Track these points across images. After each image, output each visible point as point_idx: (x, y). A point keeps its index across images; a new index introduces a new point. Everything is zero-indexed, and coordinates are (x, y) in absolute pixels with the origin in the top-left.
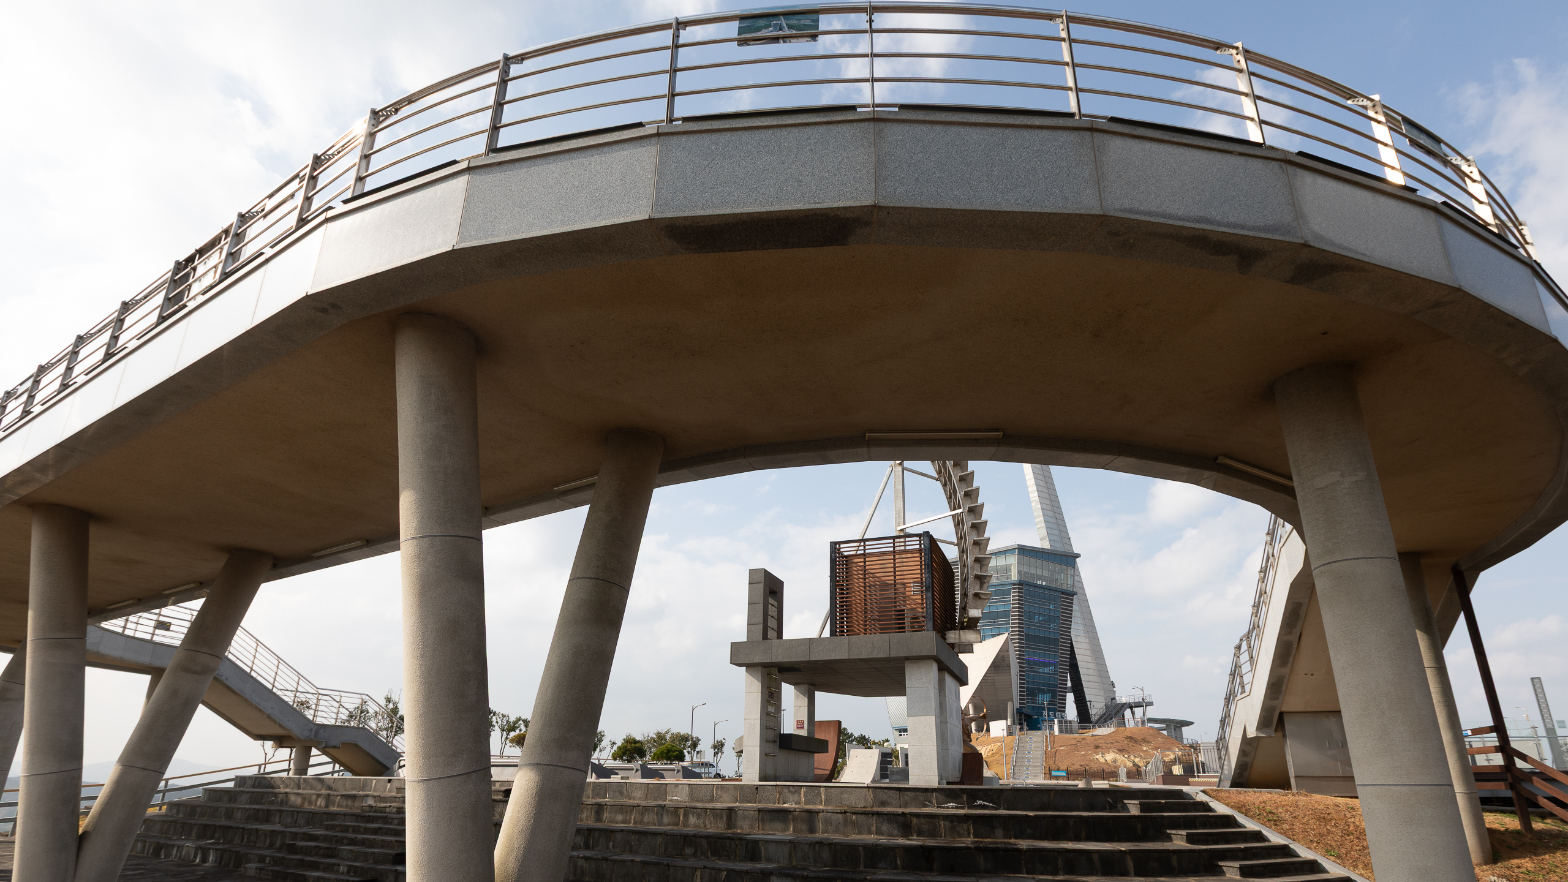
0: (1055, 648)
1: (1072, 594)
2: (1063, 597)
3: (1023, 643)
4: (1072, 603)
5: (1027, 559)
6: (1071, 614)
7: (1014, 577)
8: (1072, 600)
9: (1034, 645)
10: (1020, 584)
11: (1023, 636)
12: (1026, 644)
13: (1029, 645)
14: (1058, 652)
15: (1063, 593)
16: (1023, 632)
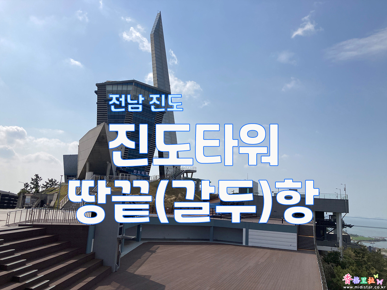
5: (139, 89)
13: (133, 135)
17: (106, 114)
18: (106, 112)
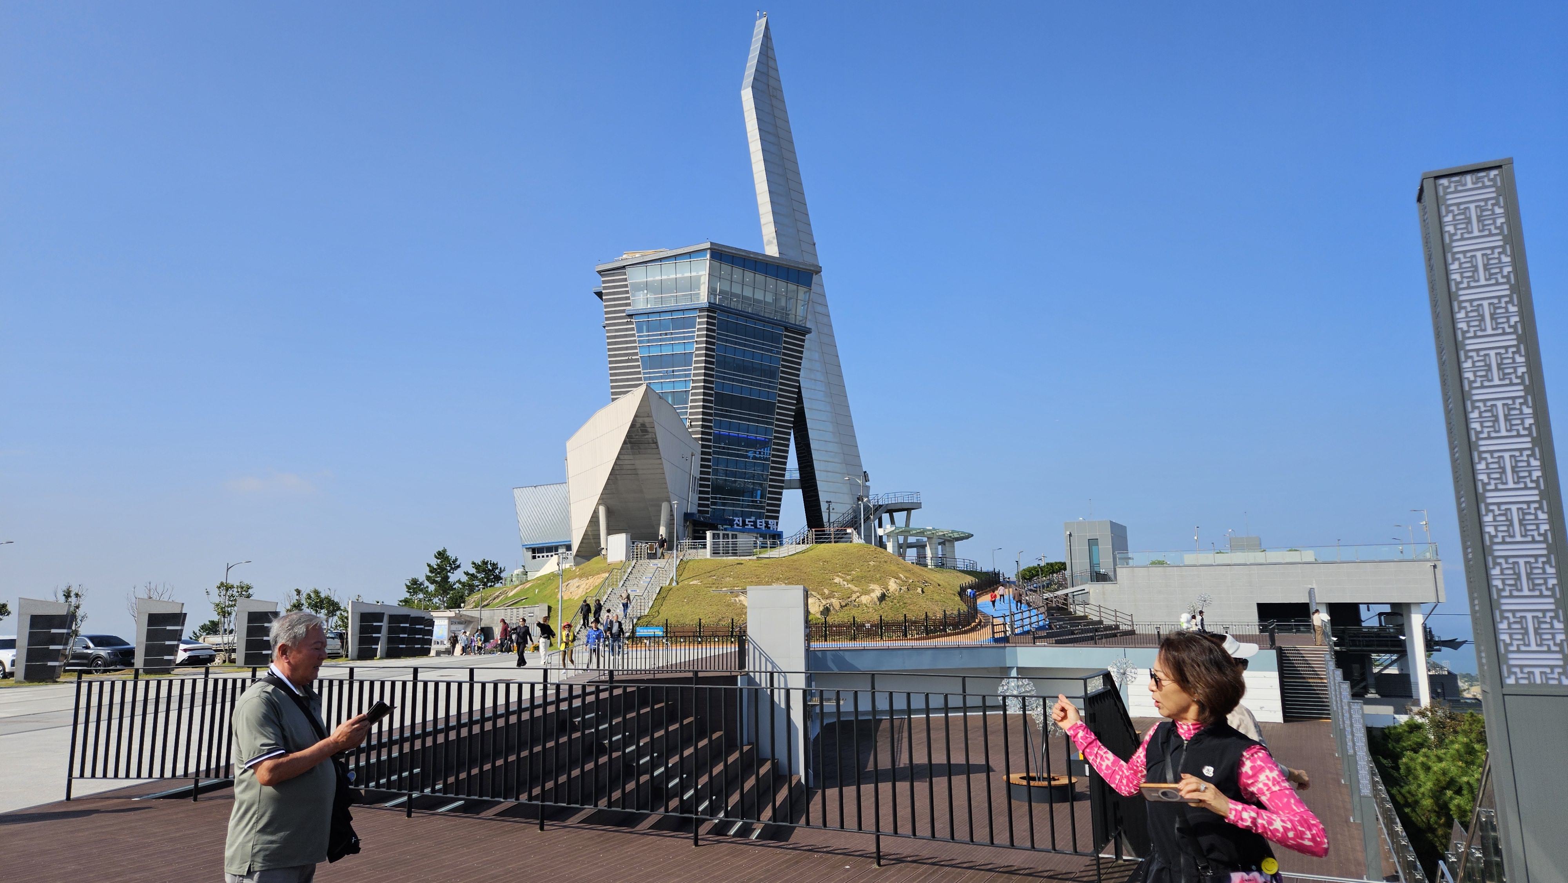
0: (767, 418)
1: (805, 331)
2: (786, 336)
3: (711, 408)
4: (802, 346)
5: (726, 268)
6: (800, 364)
7: (703, 299)
8: (803, 341)
9: (731, 412)
10: (712, 308)
11: (711, 395)
12: (716, 409)
13: (722, 410)
14: (772, 424)
15: (787, 329)
16: (711, 389)
17: (636, 354)
18: (635, 348)
